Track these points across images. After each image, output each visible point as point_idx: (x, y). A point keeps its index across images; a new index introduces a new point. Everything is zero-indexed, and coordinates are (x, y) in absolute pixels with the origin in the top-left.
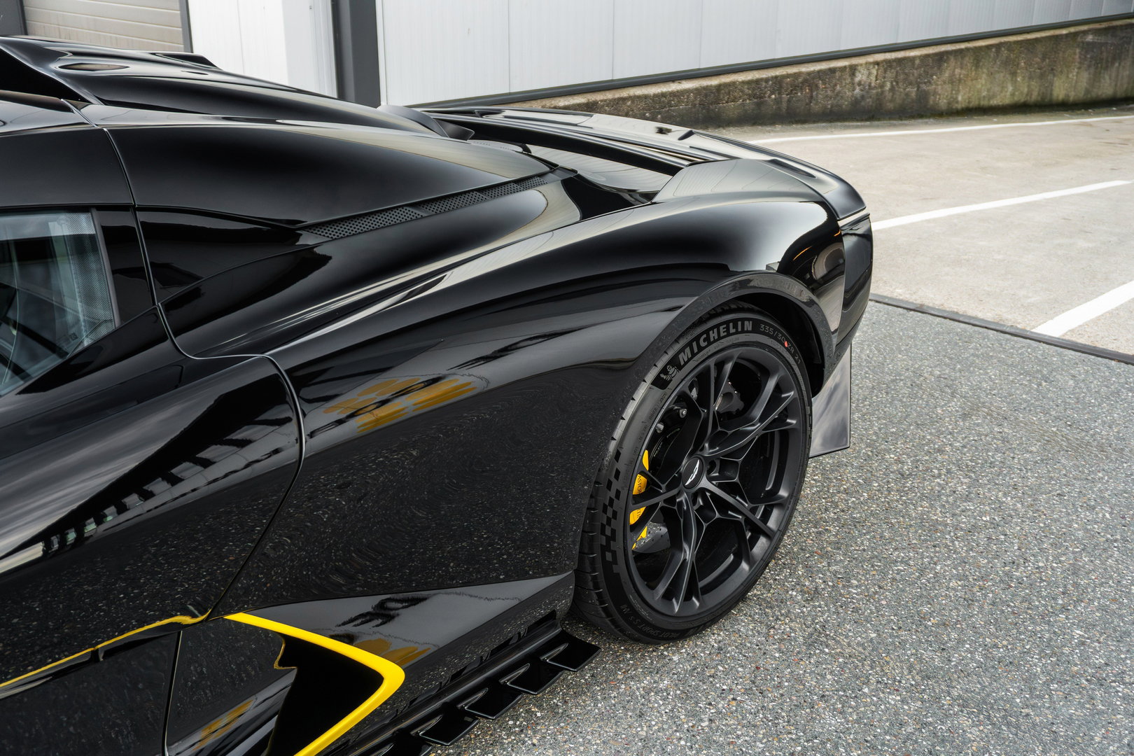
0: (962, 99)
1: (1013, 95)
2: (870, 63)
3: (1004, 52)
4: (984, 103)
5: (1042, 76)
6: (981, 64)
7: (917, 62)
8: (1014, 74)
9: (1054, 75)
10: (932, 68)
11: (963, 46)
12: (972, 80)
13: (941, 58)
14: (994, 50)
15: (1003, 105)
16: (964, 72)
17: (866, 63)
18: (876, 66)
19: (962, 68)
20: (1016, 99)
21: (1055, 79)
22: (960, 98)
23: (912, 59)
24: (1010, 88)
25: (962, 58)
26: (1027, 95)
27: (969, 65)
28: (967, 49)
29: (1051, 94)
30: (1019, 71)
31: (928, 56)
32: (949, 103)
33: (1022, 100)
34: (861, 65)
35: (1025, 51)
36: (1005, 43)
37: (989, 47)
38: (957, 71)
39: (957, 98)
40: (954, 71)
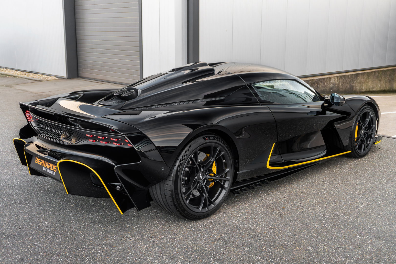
0: (364, 88)
1: (380, 87)
2: (335, 77)
3: (377, 74)
4: (371, 90)
5: (390, 82)
6: (370, 77)
7: (349, 76)
8: (380, 81)
10: (354, 78)
11: (364, 72)
12: (367, 83)
13: (357, 75)
14: (373, 73)
15: (377, 91)
16: (364, 80)
17: (334, 77)
18: (337, 78)
20: (381, 89)
21: (394, 82)
22: (363, 88)
23: (348, 75)
24: (379, 85)
25: (364, 76)
26: (385, 87)
27: (366, 78)
28: (365, 73)
29: (393, 88)
30: (382, 80)
31: (353, 75)
32: (360, 90)
33: (384, 89)
34: (332, 77)
35: (384, 74)
36: (377, 71)
37: (372, 72)
38: (362, 79)
39: (362, 88)
40: (361, 80)
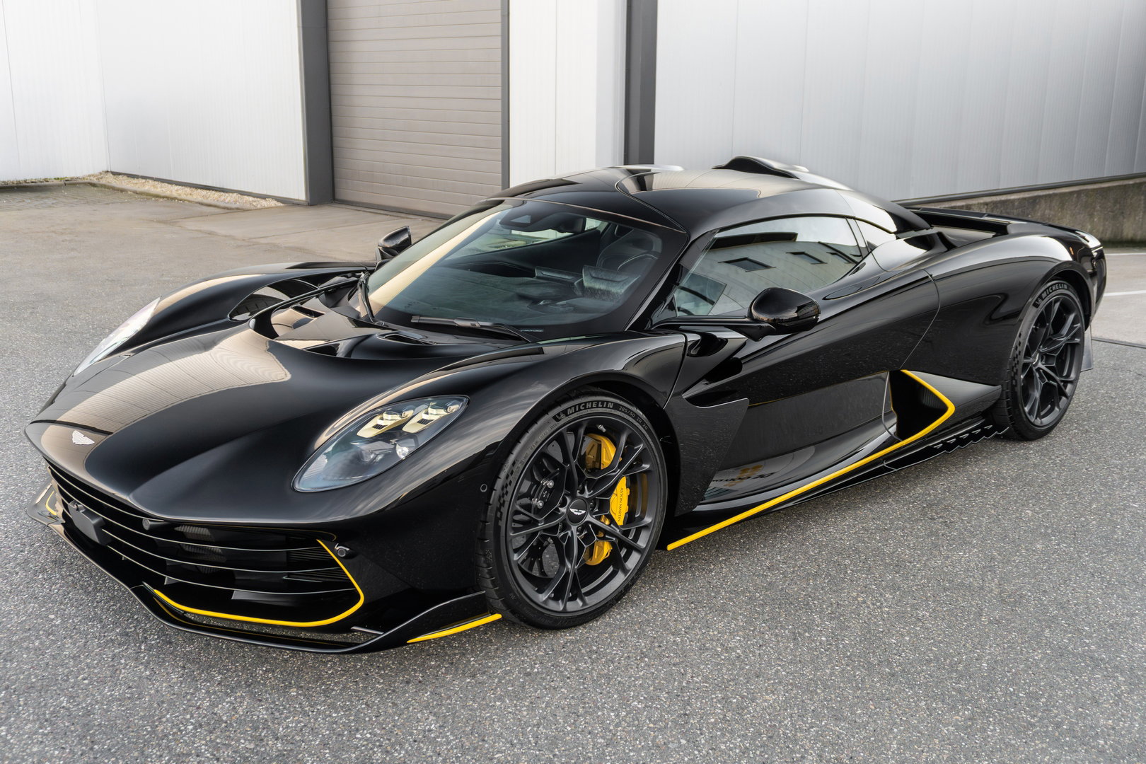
2: (981, 204)
3: (1083, 198)
5: (1114, 218)
6: (1065, 207)
7: (1016, 204)
8: (1091, 216)
9: (1124, 218)
10: (1028, 209)
11: (1051, 192)
12: (1059, 219)
13: (1034, 200)
14: (1075, 195)
16: (1052, 213)
17: (978, 204)
18: (986, 207)
19: (1050, 210)
21: (1125, 220)
23: (1013, 201)
25: (1051, 201)
26: (1102, 233)
27: (1056, 207)
28: (1055, 195)
29: (1122, 233)
30: (1095, 213)
31: (1024, 199)
34: (975, 205)
35: (1100, 197)
38: (1047, 212)
